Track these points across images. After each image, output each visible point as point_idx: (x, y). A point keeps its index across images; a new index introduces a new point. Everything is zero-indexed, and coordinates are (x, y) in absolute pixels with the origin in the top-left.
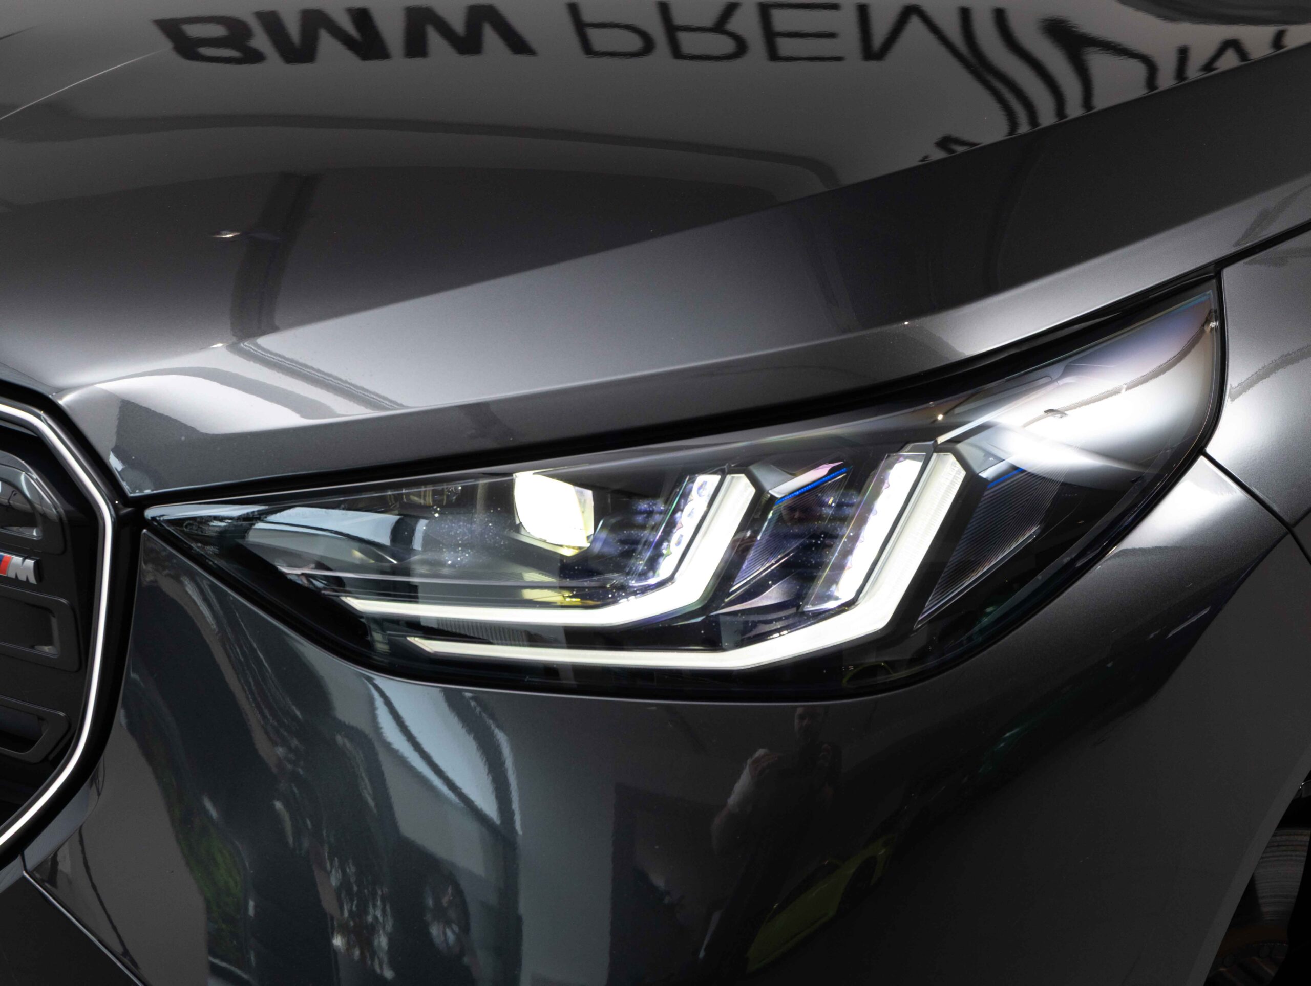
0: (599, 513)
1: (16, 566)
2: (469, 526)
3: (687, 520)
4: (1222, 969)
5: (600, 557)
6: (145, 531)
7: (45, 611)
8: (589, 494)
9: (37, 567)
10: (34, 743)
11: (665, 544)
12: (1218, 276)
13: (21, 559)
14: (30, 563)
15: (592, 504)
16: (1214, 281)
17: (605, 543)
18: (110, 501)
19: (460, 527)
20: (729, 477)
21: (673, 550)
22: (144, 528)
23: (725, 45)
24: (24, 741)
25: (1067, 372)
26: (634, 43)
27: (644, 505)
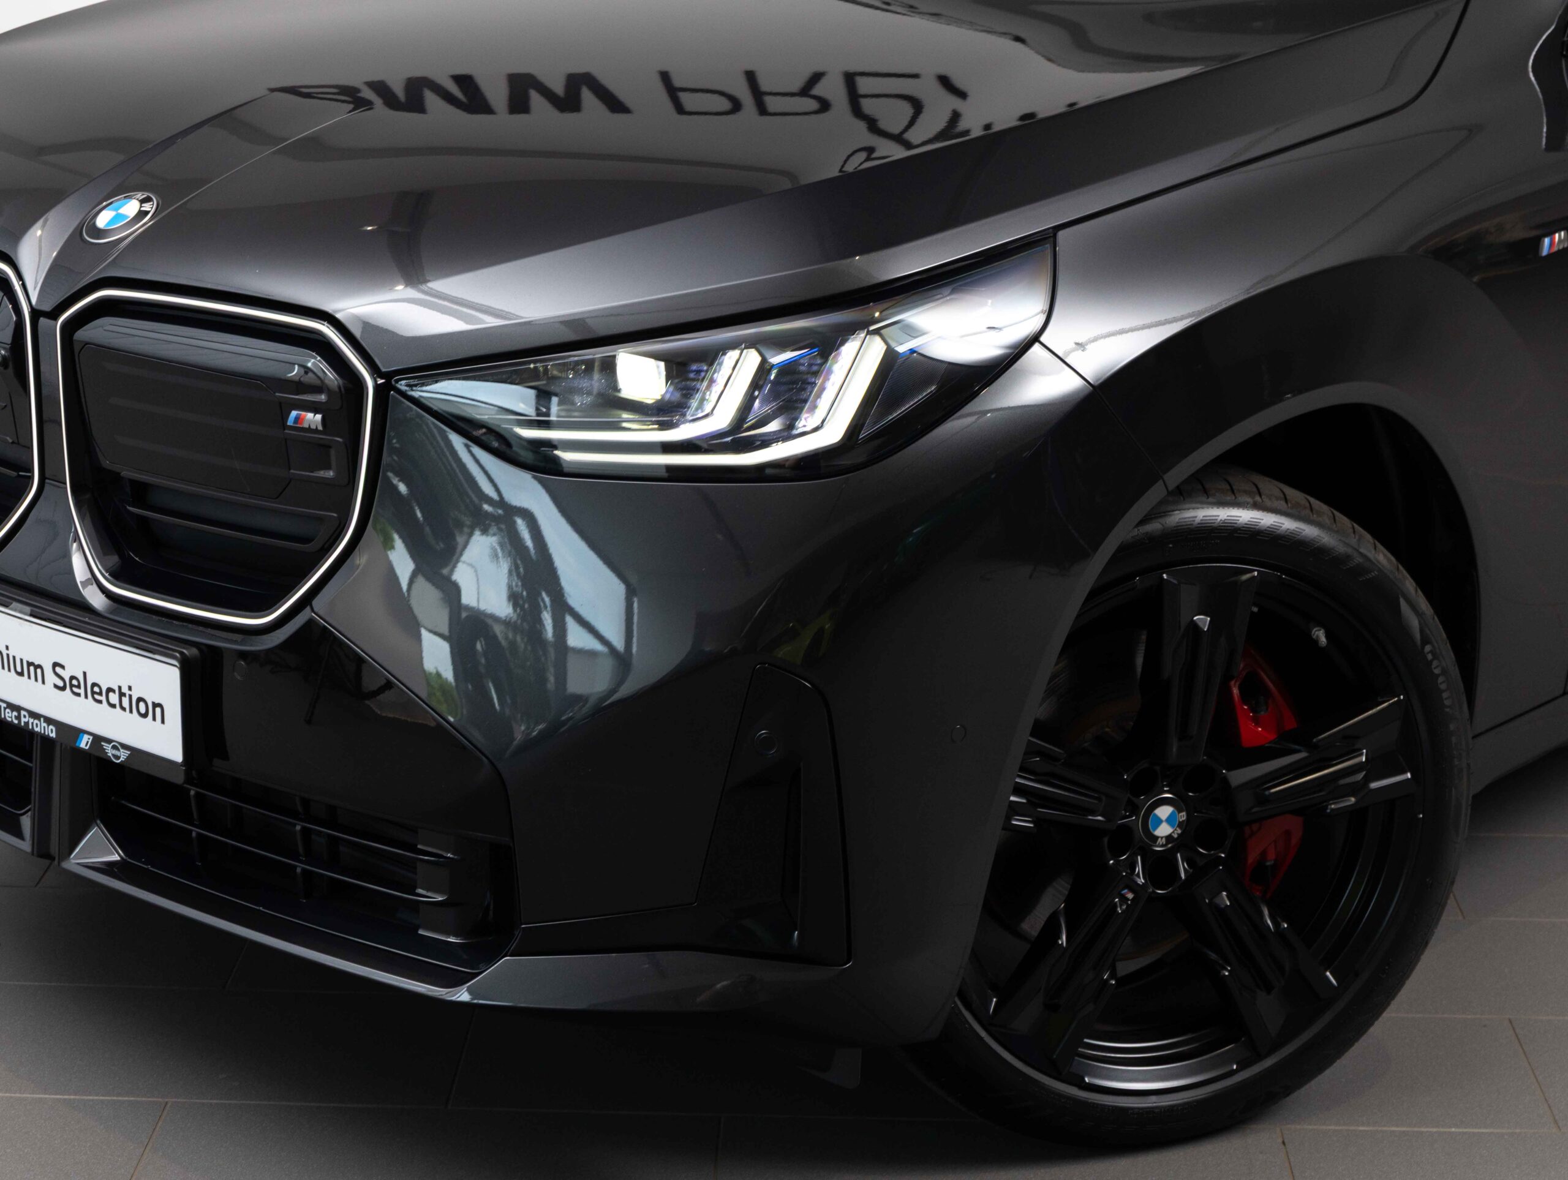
0: (668, 377)
1: (310, 421)
2: (590, 382)
3: (721, 377)
4: (1107, 730)
5: (669, 402)
6: (392, 392)
7: (326, 447)
8: (662, 364)
9: (323, 419)
10: (313, 540)
11: (708, 393)
12: (1055, 236)
13: (312, 415)
14: (319, 417)
15: (665, 373)
16: (1052, 239)
17: (672, 394)
18: (372, 375)
19: (585, 383)
20: (745, 351)
21: (713, 396)
22: (392, 391)
23: (812, 105)
24: (306, 540)
25: (953, 292)
26: (725, 104)
27: (694, 367)
